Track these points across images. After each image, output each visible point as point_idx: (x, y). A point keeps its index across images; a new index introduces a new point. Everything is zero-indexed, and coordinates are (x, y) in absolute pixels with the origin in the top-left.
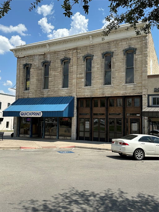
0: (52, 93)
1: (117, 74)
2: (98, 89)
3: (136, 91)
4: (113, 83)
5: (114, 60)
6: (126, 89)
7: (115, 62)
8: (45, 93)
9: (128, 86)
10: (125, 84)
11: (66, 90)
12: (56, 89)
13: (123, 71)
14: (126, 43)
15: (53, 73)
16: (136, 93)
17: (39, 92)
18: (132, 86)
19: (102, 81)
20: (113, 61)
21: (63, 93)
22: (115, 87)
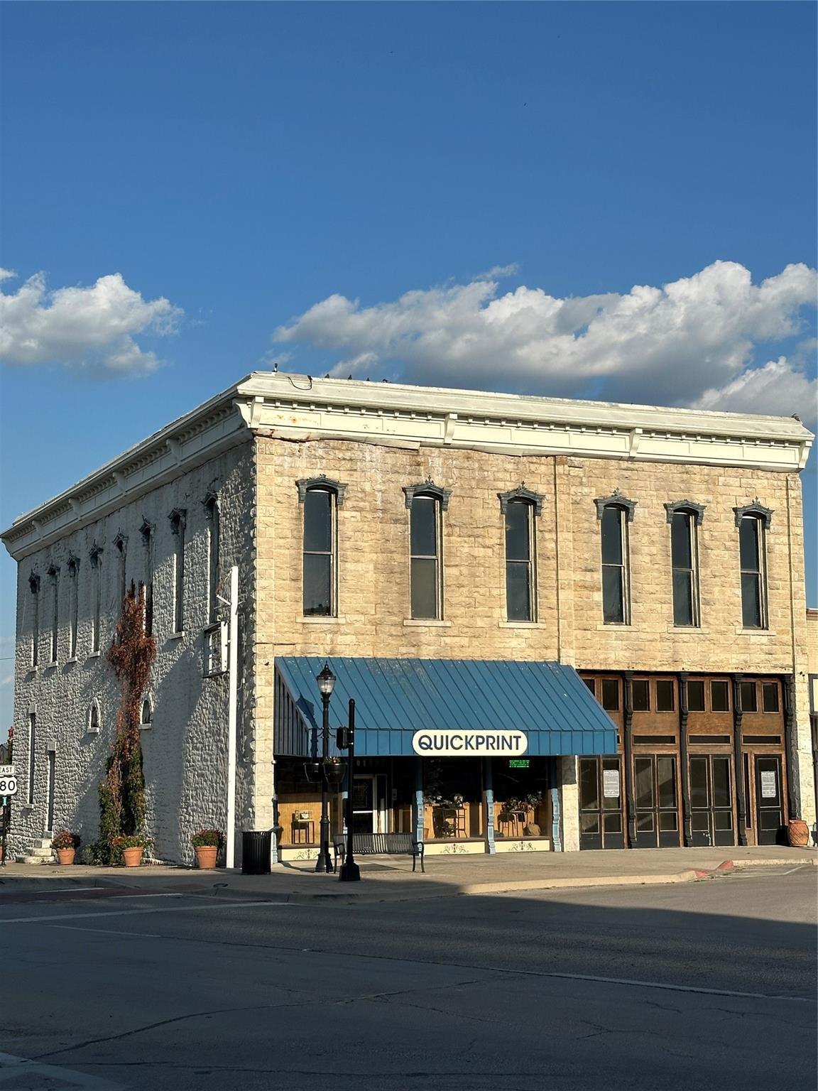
0: (465, 641)
1: (716, 589)
2: (656, 640)
3: (776, 659)
4: (706, 622)
5: (707, 535)
6: (747, 648)
7: (708, 543)
8: (424, 639)
9: (753, 639)
10: (745, 632)
11: (527, 633)
12: (480, 623)
13: (734, 581)
14: (738, 484)
15: (466, 550)
16: (775, 667)
17: (394, 630)
18: (765, 640)
19: (668, 609)
20: (703, 539)
21: (514, 643)
22: (714, 636)
